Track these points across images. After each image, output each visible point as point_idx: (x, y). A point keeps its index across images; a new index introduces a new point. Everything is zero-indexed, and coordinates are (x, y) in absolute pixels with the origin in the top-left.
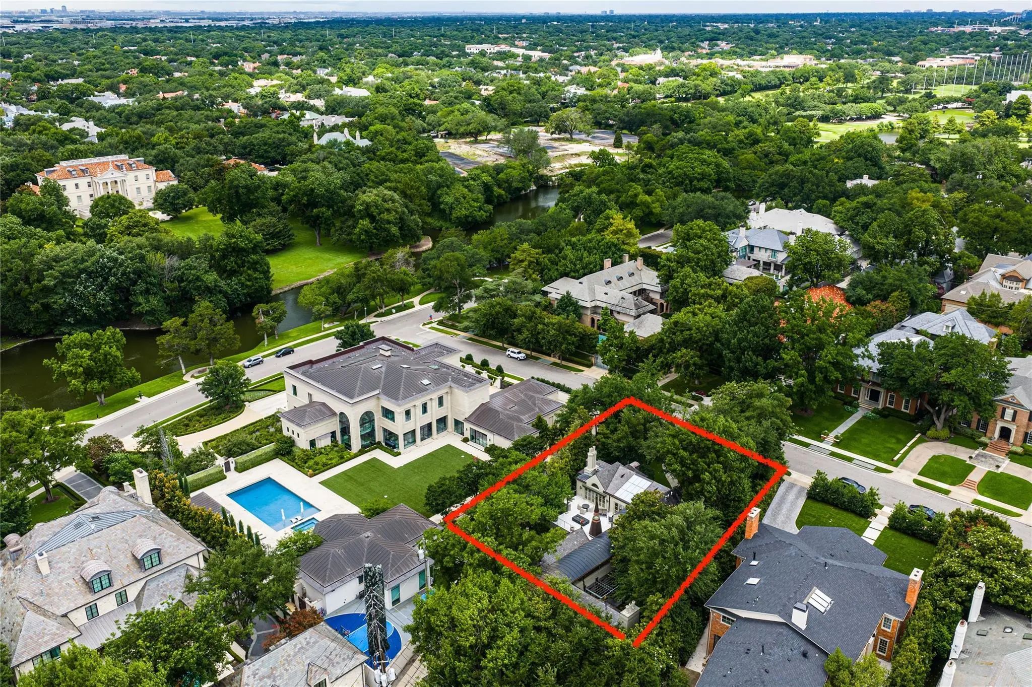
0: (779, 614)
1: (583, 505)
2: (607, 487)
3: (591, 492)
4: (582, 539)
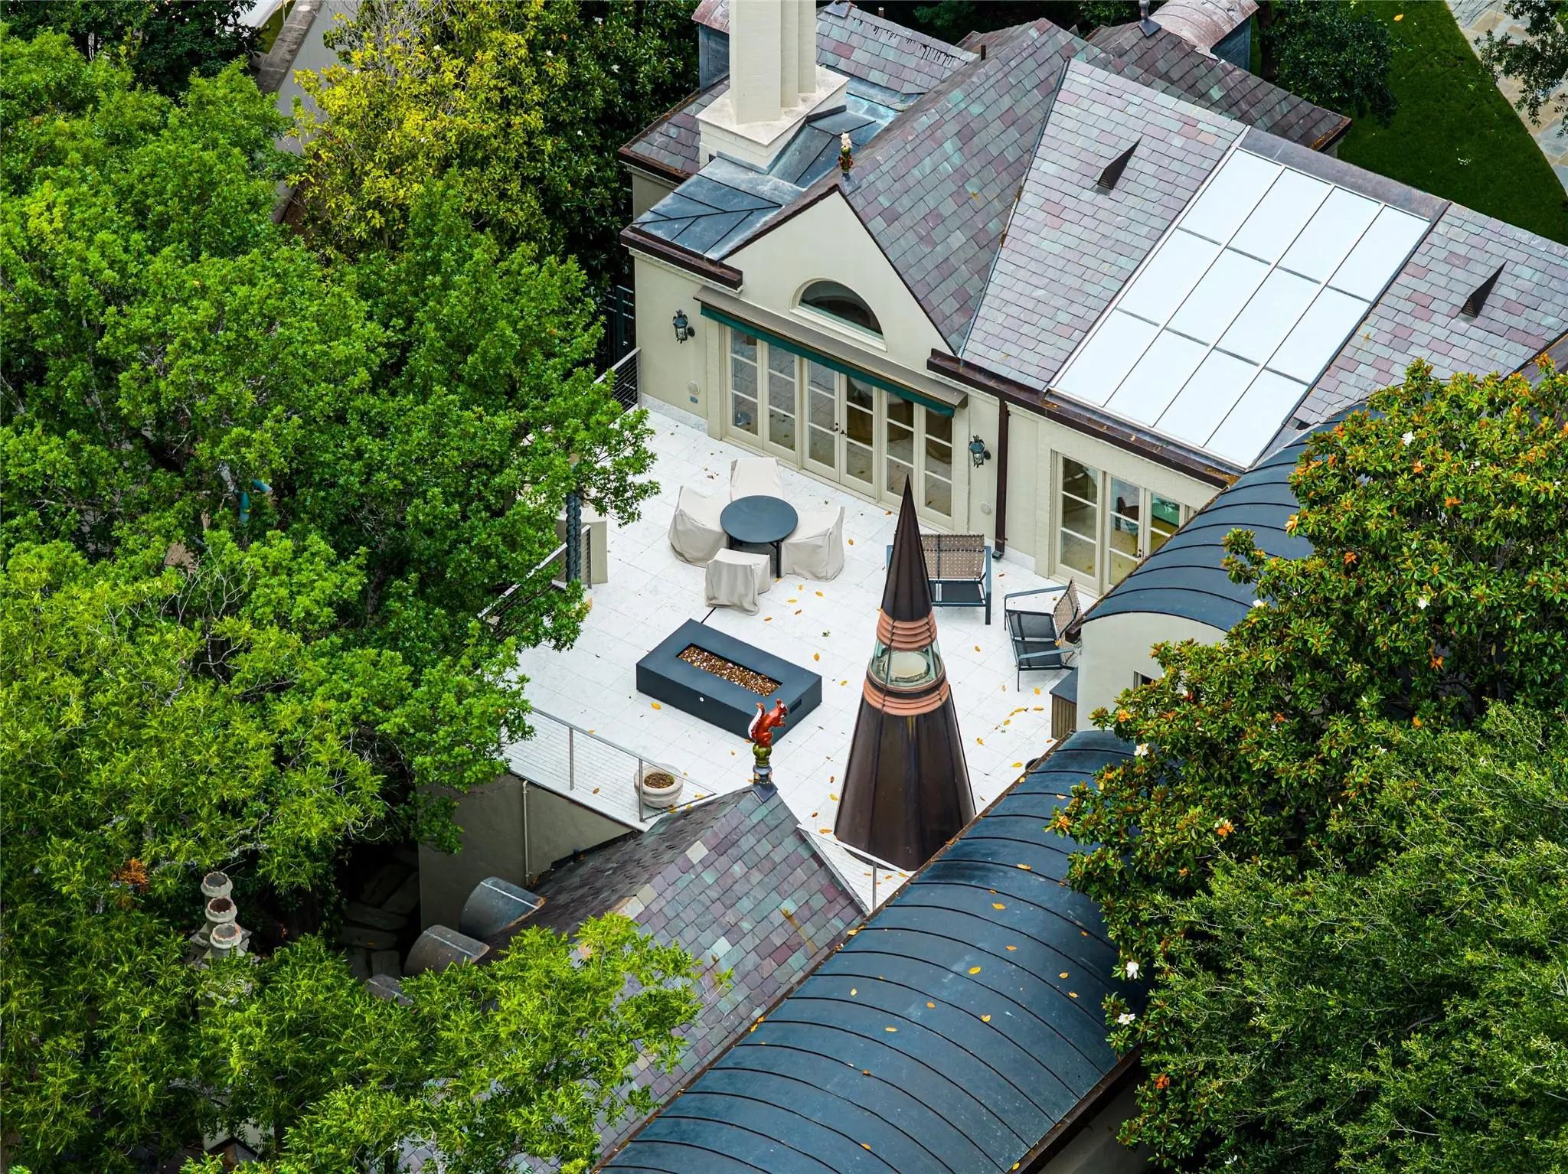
1: (733, 512)
2: (969, 305)
3: (802, 371)
4: (789, 906)
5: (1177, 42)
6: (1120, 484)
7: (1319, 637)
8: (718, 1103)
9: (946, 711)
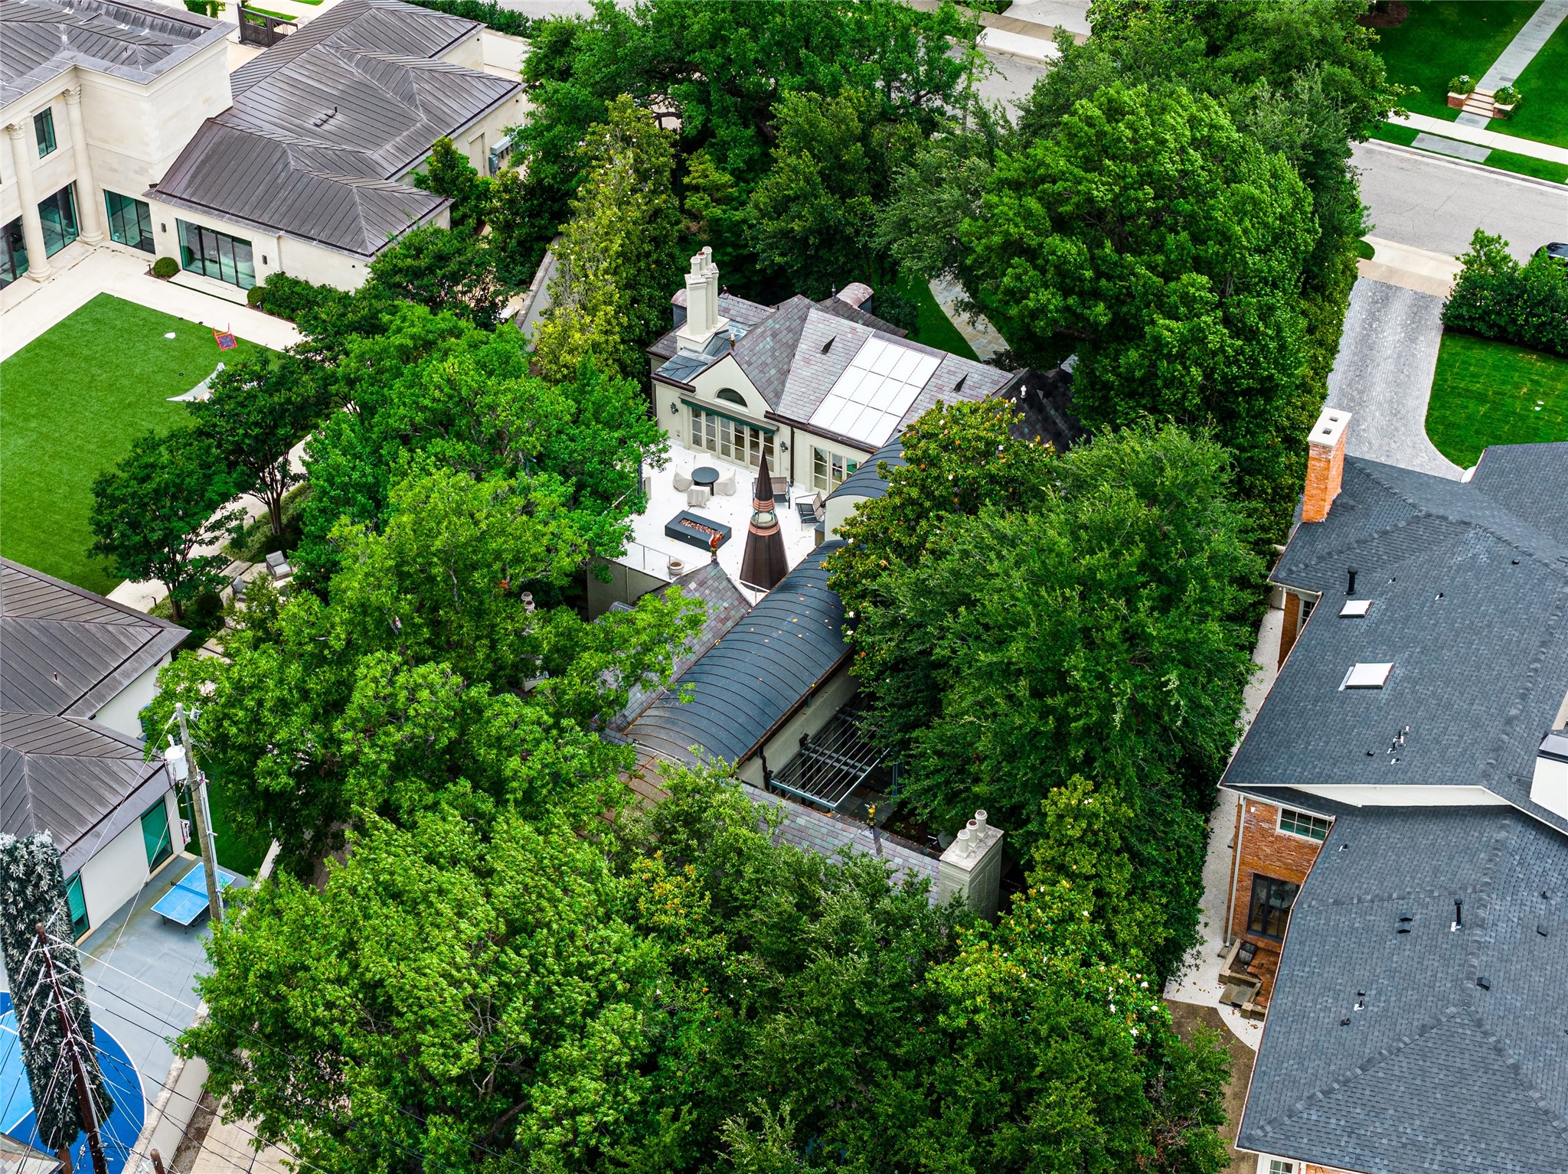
0: (1484, 778)
1: (695, 473)
2: (778, 395)
3: (718, 422)
4: (726, 605)
5: (846, 304)
6: (834, 456)
7: (914, 493)
8: (707, 668)
9: (779, 533)
